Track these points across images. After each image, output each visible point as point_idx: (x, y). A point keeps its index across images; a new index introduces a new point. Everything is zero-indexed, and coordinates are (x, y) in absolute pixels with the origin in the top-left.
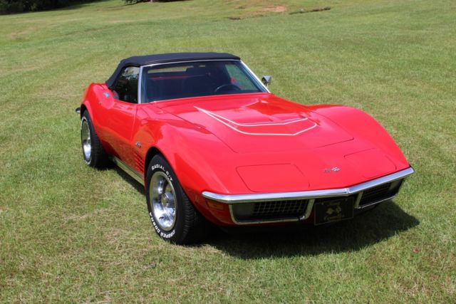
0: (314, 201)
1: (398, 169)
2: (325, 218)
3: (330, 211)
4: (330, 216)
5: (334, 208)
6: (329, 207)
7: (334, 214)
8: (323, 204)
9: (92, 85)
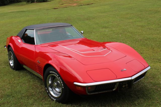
0: (119, 83)
1: (146, 67)
2: (122, 89)
3: (124, 86)
4: (124, 88)
5: (125, 85)
6: (123, 85)
7: (125, 87)
8: (121, 84)
9: (12, 37)
